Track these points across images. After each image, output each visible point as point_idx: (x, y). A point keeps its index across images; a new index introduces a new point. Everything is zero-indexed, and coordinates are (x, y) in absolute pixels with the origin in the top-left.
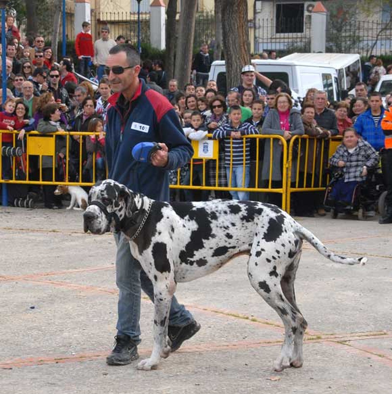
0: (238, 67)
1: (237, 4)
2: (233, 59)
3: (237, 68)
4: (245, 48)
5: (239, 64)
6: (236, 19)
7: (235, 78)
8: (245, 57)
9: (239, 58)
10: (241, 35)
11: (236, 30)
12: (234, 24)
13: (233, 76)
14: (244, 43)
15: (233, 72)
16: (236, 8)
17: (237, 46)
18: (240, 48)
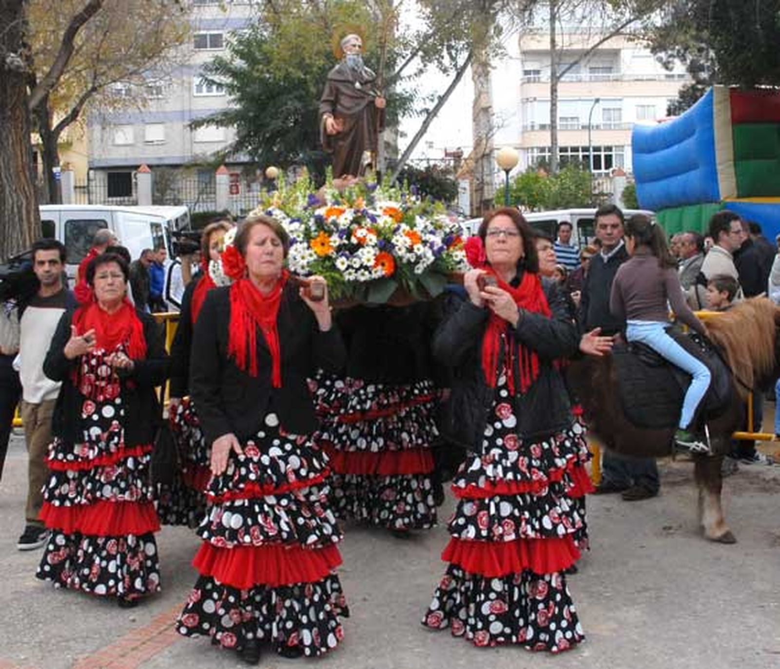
0: (15, 206)
1: (10, 107)
2: (7, 193)
3: (13, 208)
4: (25, 177)
5: (15, 199)
6: (10, 131)
7: (11, 223)
8: (26, 188)
9: (16, 190)
10: (19, 153)
11: (10, 148)
12: (7, 138)
13: (7, 219)
14: (23, 167)
15: (6, 213)
16: (10, 113)
17: (12, 170)
18: (17, 176)
